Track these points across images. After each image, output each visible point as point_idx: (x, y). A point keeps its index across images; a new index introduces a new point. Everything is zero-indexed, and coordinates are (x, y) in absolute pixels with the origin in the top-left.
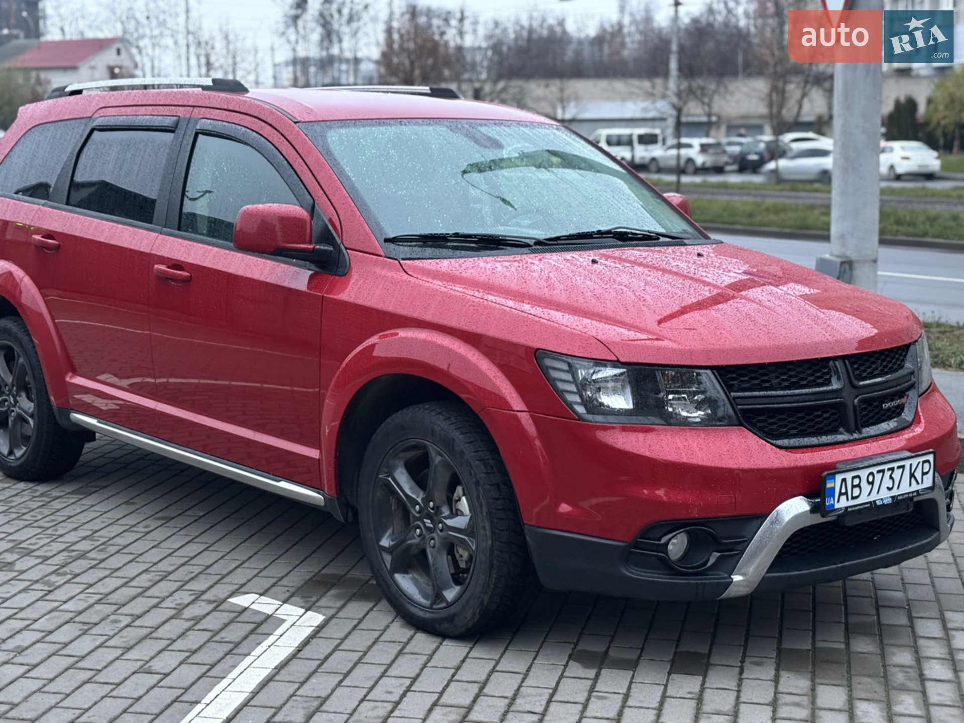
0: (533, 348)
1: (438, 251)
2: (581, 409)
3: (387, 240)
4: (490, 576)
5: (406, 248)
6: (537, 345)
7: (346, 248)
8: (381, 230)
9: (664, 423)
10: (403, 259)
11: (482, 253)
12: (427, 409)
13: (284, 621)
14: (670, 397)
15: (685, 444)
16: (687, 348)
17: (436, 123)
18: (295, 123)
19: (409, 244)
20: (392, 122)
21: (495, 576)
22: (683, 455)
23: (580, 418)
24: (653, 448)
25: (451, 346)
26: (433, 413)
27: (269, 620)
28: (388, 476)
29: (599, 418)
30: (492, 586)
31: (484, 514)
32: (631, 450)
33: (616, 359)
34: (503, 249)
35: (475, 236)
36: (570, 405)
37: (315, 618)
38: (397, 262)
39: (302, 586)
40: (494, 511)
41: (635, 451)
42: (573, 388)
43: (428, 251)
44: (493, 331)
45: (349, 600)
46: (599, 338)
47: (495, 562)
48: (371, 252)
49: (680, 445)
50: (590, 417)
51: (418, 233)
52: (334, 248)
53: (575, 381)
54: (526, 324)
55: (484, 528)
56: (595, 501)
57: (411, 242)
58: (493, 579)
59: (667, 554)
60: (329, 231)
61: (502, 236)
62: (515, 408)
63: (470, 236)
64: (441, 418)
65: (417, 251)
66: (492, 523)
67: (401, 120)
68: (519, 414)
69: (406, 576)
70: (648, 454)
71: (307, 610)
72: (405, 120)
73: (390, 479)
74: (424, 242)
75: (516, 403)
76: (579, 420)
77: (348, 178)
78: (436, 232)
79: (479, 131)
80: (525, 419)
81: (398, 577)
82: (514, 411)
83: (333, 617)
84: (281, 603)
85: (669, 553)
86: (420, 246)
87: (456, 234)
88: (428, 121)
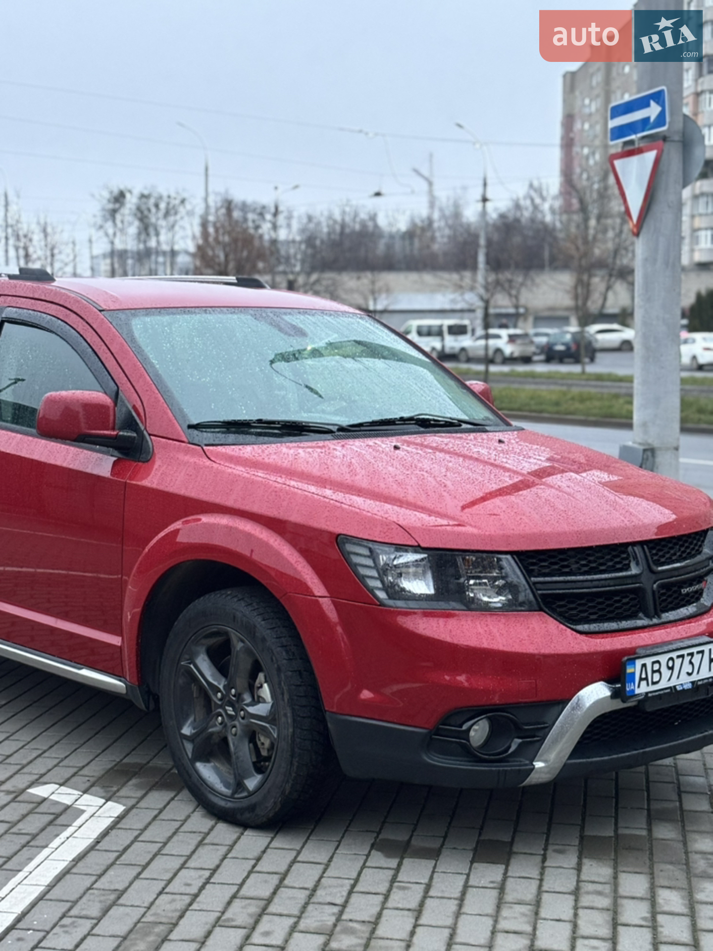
0: (334, 534)
1: (241, 438)
2: (382, 595)
3: (190, 427)
4: (291, 764)
5: (209, 434)
6: (338, 530)
7: (150, 435)
8: (184, 416)
9: (465, 608)
10: (206, 445)
11: (285, 439)
12: (228, 595)
13: (83, 811)
14: (472, 582)
15: (486, 629)
16: (487, 533)
17: (241, 312)
18: (100, 311)
19: (212, 430)
20: (197, 310)
21: (296, 764)
22: (484, 640)
23: (382, 604)
24: (454, 633)
25: (253, 532)
26: (236, 599)
27: (68, 811)
28: (190, 663)
29: (400, 604)
30: (294, 775)
31: (286, 700)
32: (432, 636)
33: (416, 544)
34: (306, 435)
35: (279, 422)
36: (371, 591)
37: (115, 809)
38: (200, 448)
39: (103, 776)
40: (295, 698)
41: (436, 637)
42: (374, 573)
43: (232, 437)
44: (295, 517)
45: (150, 789)
46: (400, 523)
47: (296, 750)
48: (175, 438)
49: (481, 630)
50: (391, 602)
51: (222, 420)
52: (137, 433)
53: (376, 567)
54: (328, 509)
55: (285, 715)
56: (395, 688)
57: (214, 428)
58: (295, 767)
59: (469, 741)
60: (133, 417)
61: (305, 422)
62: (317, 594)
63: (273, 422)
64: (243, 604)
65: (221, 437)
66: (293, 710)
67: (206, 308)
68: (320, 599)
69: (207, 765)
70: (449, 639)
71: (107, 801)
72: (210, 309)
73: (192, 666)
74: (228, 429)
75: (318, 588)
76: (380, 605)
77: (152, 366)
78: (239, 419)
79: (283, 319)
80: (327, 604)
81: (199, 766)
82: (316, 597)
83: (133, 807)
84: (81, 793)
85: (471, 739)
86: (223, 433)
87: (260, 421)
88: (233, 310)
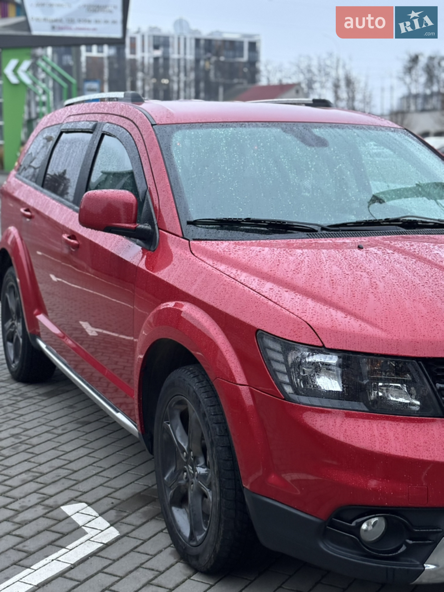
0: (255, 328)
1: (230, 233)
2: (289, 389)
3: (189, 223)
4: (219, 529)
5: (203, 230)
6: (258, 326)
7: (159, 229)
8: (187, 212)
9: (366, 409)
10: (194, 240)
11: (273, 236)
12: (190, 371)
13: (86, 533)
14: (380, 384)
15: (382, 431)
16: (395, 338)
17: (274, 126)
18: (152, 125)
19: (207, 226)
20: (235, 124)
21: (222, 529)
22: (377, 444)
23: (287, 397)
24: (348, 433)
26: (192, 376)
27: (79, 530)
28: (168, 423)
29: (304, 400)
30: (221, 538)
31: (216, 471)
32: (326, 434)
33: (321, 344)
34: (292, 233)
35: (265, 221)
36: (280, 384)
37: (113, 533)
38: (188, 241)
39: (127, 500)
40: (223, 471)
41: (330, 435)
42: (283, 368)
43: (222, 233)
44: (230, 310)
45: (153, 518)
46: (311, 323)
47: (222, 517)
48: (173, 232)
49: (376, 433)
50: (295, 397)
51: (215, 218)
52: (152, 227)
53: (286, 362)
54: (256, 304)
55: (215, 484)
56: (295, 476)
57: (209, 225)
58: (222, 531)
59: (358, 536)
60: (151, 213)
61: (288, 222)
62: (238, 382)
63: (260, 221)
64: (196, 380)
65: (213, 232)
66: (220, 481)
68: (240, 387)
69: (180, 509)
70: (342, 439)
71: (112, 525)
72: (247, 123)
73: (169, 425)
74: (222, 226)
75: (240, 377)
76: (284, 399)
77: (175, 170)
78: (230, 217)
79: (311, 132)
80: (245, 391)
81: (175, 510)
82: (237, 384)
83: (126, 535)
84: (97, 515)
85: (362, 534)
86: (218, 229)
87: (248, 220)
88: (267, 124)
